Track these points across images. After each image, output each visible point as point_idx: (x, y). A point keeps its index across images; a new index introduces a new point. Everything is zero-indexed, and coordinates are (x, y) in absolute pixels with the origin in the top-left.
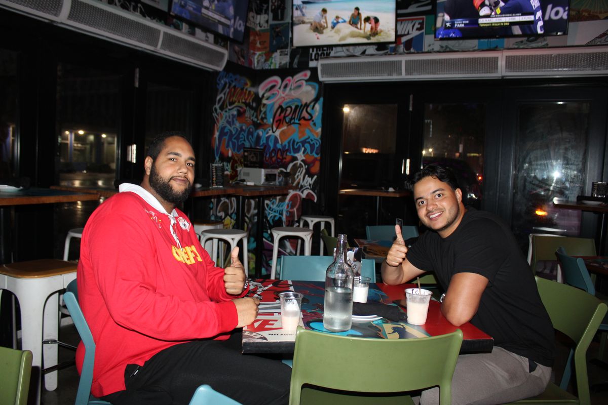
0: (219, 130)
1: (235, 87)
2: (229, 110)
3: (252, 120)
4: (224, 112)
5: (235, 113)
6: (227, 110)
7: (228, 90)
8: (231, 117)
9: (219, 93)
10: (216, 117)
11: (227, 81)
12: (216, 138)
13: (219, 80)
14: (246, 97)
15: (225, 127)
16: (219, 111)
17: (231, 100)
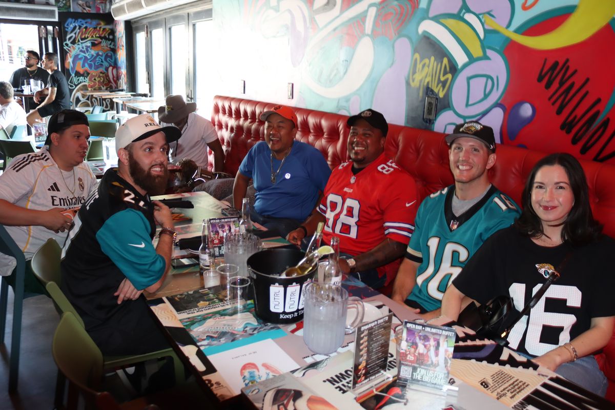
0: (73, 57)
1: (86, 28)
2: (82, 43)
3: (110, 47)
4: (76, 45)
5: (89, 44)
6: (80, 43)
7: (78, 31)
8: (85, 47)
9: (68, 34)
10: (68, 49)
11: (77, 25)
12: (69, 62)
13: (68, 25)
14: (101, 33)
15: (78, 55)
16: (70, 45)
17: (83, 37)
